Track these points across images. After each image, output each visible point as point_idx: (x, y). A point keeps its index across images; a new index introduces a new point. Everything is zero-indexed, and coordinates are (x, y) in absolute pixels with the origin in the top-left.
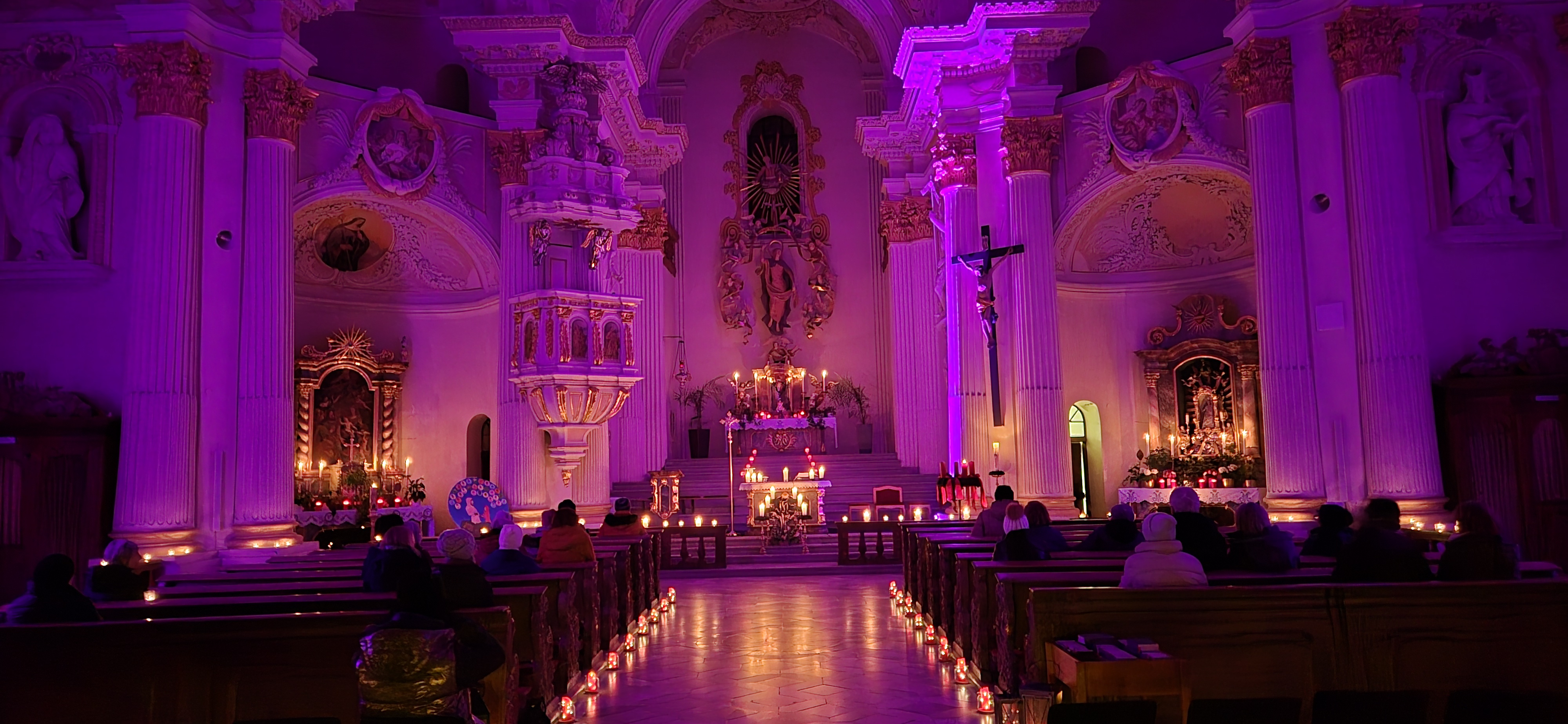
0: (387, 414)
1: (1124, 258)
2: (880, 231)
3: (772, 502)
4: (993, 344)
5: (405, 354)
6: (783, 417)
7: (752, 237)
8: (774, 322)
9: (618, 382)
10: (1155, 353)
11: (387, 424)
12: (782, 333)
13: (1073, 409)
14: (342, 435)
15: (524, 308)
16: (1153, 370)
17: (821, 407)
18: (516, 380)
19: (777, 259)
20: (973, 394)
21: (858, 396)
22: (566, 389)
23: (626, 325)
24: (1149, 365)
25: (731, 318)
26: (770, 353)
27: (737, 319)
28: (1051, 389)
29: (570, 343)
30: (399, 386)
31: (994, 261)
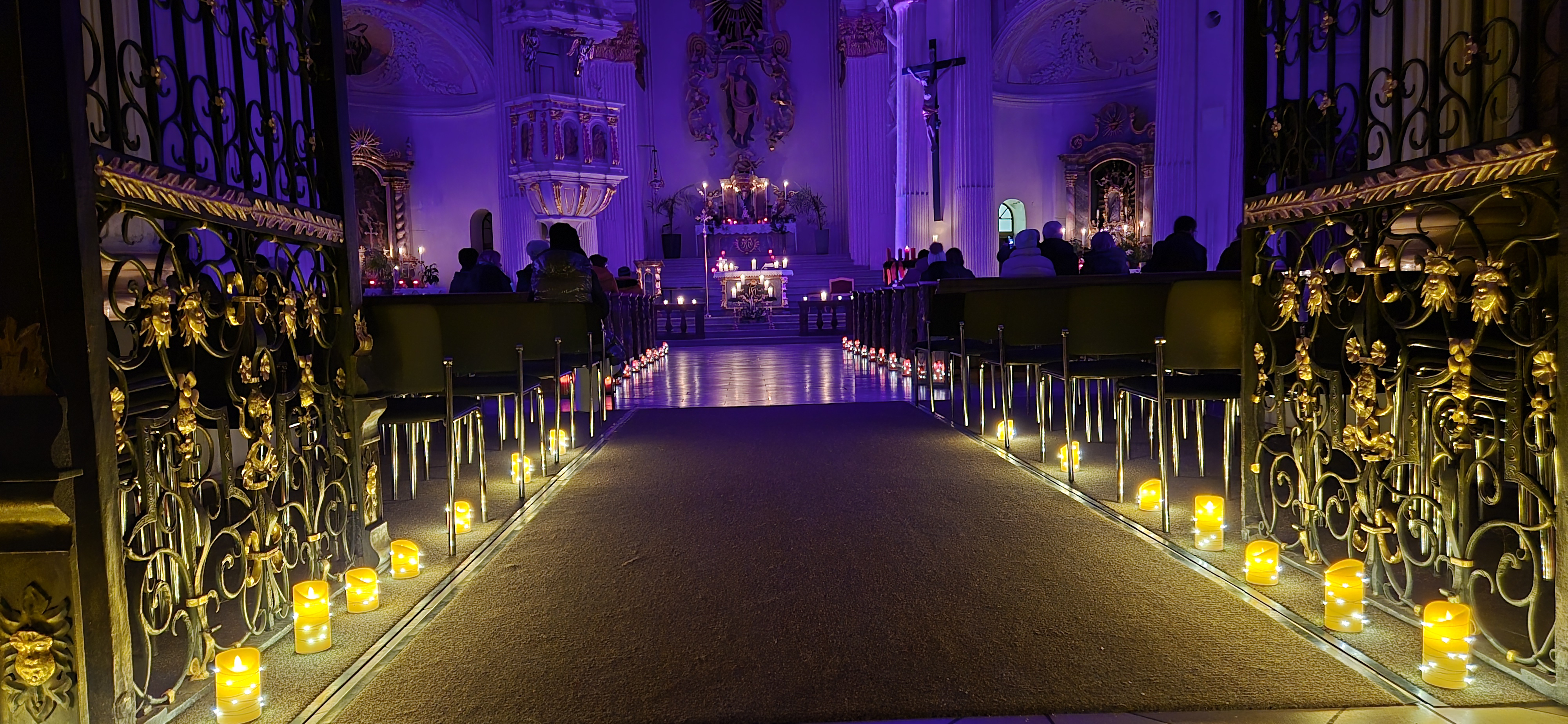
0: (398, 207)
1: (1054, 71)
2: (839, 46)
3: (742, 287)
4: (935, 148)
5: (410, 153)
6: (748, 223)
7: (718, 53)
8: (739, 135)
9: (605, 179)
10: (1074, 157)
11: (399, 216)
12: (746, 146)
13: (1002, 208)
14: (362, 226)
15: (520, 110)
16: (1072, 172)
17: (782, 214)
18: (515, 177)
19: (742, 74)
20: (917, 193)
21: (816, 204)
22: (561, 184)
23: (612, 129)
24: (1069, 167)
25: (699, 131)
26: (736, 164)
27: (703, 133)
28: (984, 187)
29: (563, 142)
30: (407, 182)
31: (939, 72)
